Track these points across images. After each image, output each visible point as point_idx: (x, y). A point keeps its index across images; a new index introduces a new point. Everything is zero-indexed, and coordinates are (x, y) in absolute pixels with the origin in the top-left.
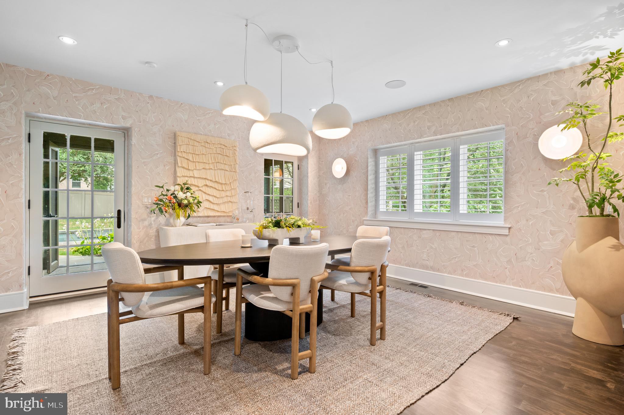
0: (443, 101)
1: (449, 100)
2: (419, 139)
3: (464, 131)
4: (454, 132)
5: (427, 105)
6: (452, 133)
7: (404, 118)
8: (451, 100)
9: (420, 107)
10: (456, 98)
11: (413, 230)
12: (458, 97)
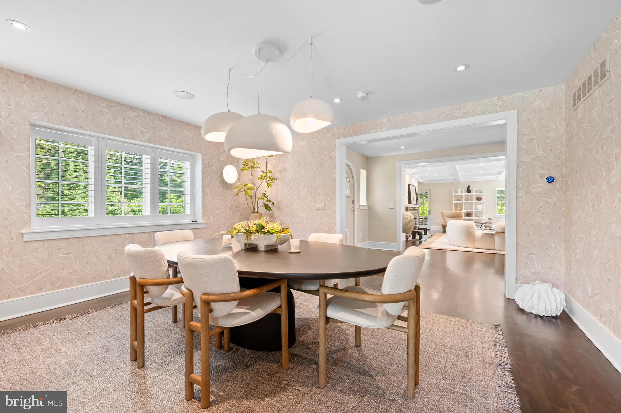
0: (157, 115)
1: (163, 116)
2: (130, 139)
3: (175, 148)
4: (167, 146)
5: (140, 109)
6: (166, 146)
7: (108, 108)
8: (164, 117)
9: (132, 107)
10: (169, 118)
11: (124, 236)
12: (171, 118)
